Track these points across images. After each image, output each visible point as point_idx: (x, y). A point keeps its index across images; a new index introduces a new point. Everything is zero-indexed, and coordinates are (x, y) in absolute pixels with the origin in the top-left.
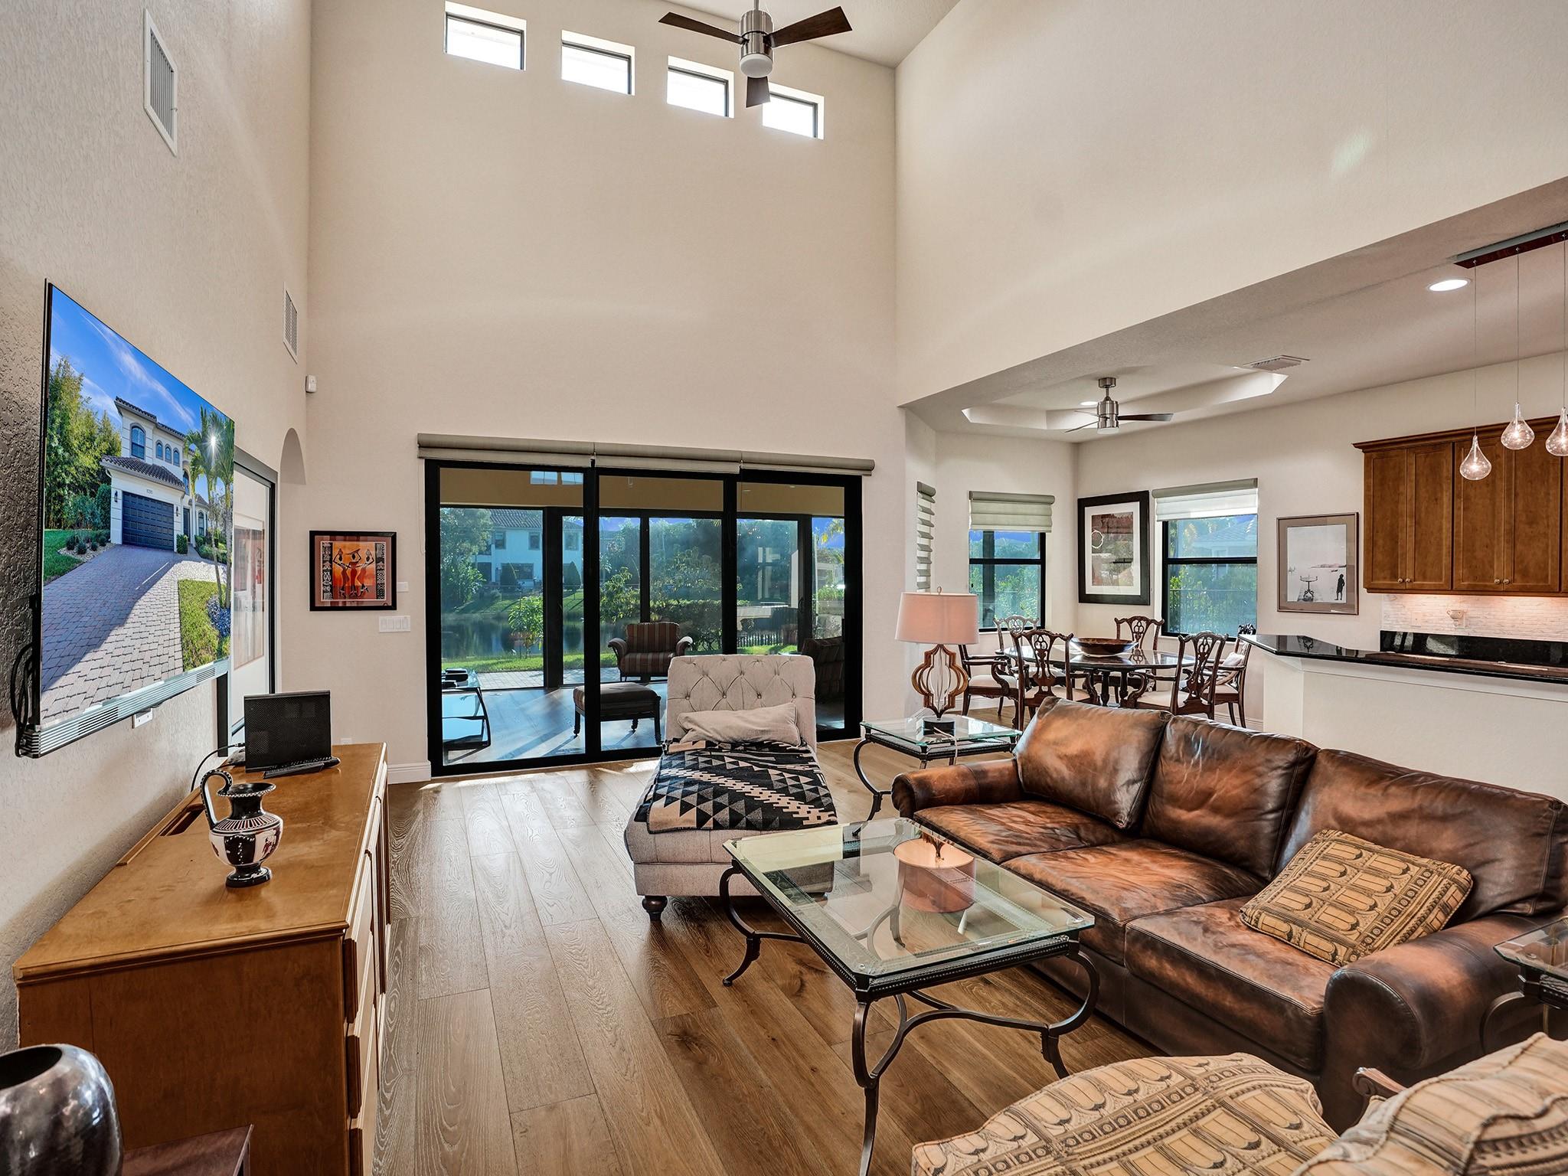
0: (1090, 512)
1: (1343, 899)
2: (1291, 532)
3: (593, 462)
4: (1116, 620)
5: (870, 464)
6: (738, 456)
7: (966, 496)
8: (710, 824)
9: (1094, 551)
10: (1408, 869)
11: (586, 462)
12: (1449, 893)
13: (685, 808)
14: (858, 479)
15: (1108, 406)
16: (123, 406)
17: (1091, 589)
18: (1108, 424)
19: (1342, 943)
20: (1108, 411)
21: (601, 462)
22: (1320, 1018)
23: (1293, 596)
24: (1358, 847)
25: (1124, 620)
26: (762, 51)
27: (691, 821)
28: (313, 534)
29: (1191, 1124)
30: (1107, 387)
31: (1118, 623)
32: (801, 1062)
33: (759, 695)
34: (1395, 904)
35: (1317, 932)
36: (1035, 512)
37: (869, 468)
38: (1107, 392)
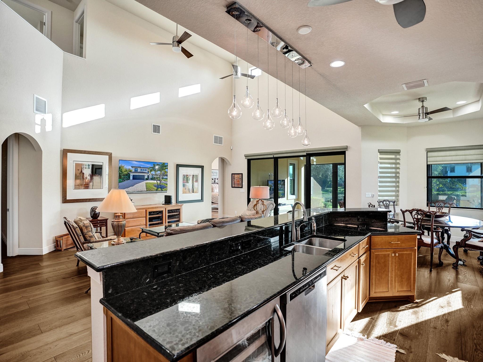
11: (272, 156)
14: (345, 152)
16: (132, 167)
21: (276, 156)
28: (232, 174)
30: (423, 101)
37: (347, 148)
38: (423, 104)
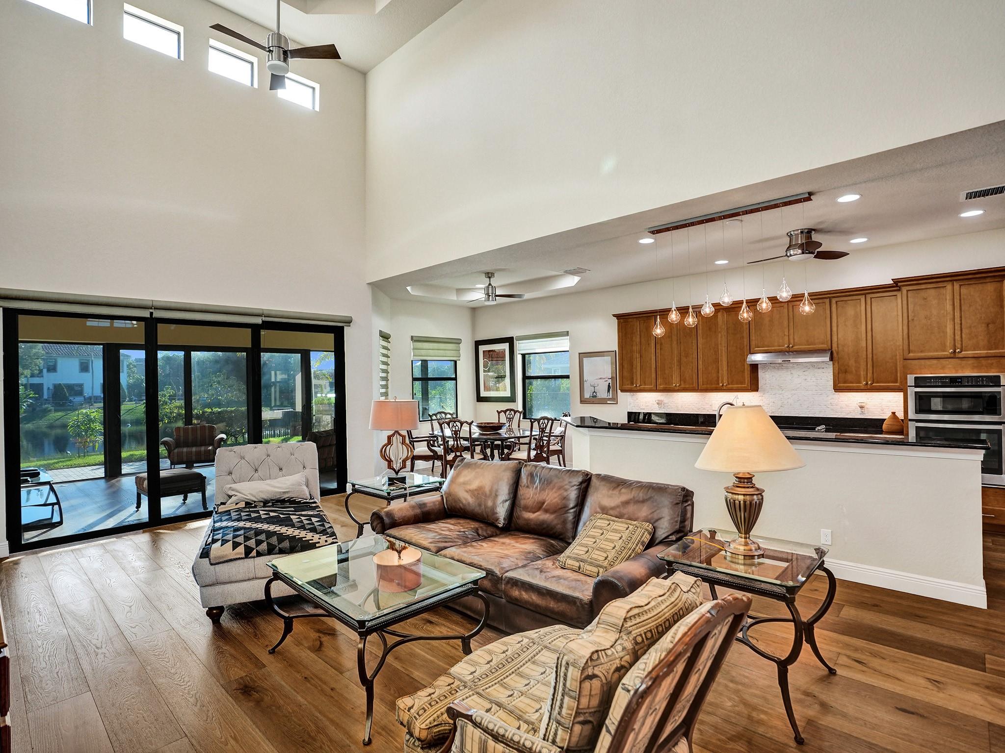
0: (482, 348)
1: (602, 546)
2: (585, 360)
3: (151, 314)
4: (497, 411)
5: (349, 319)
6: (261, 312)
7: (409, 339)
8: (254, 553)
9: (484, 371)
10: (628, 527)
11: (146, 314)
12: (644, 536)
13: (236, 545)
14: (342, 328)
15: (490, 289)
17: (483, 394)
18: (490, 299)
19: (601, 567)
20: (490, 292)
21: (158, 314)
22: (591, 602)
23: (587, 395)
24: (608, 520)
25: (502, 411)
26: (282, 59)
27: (241, 554)
29: (532, 660)
30: (490, 278)
31: (499, 413)
32: (324, 686)
33: (281, 469)
34: (623, 545)
35: (591, 564)
36: (451, 348)
37: (349, 322)
38: (490, 280)
